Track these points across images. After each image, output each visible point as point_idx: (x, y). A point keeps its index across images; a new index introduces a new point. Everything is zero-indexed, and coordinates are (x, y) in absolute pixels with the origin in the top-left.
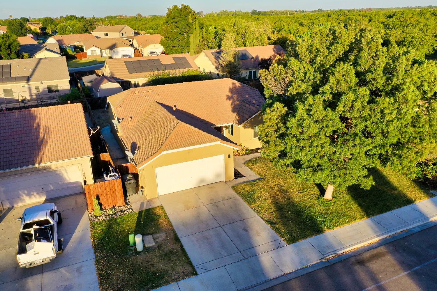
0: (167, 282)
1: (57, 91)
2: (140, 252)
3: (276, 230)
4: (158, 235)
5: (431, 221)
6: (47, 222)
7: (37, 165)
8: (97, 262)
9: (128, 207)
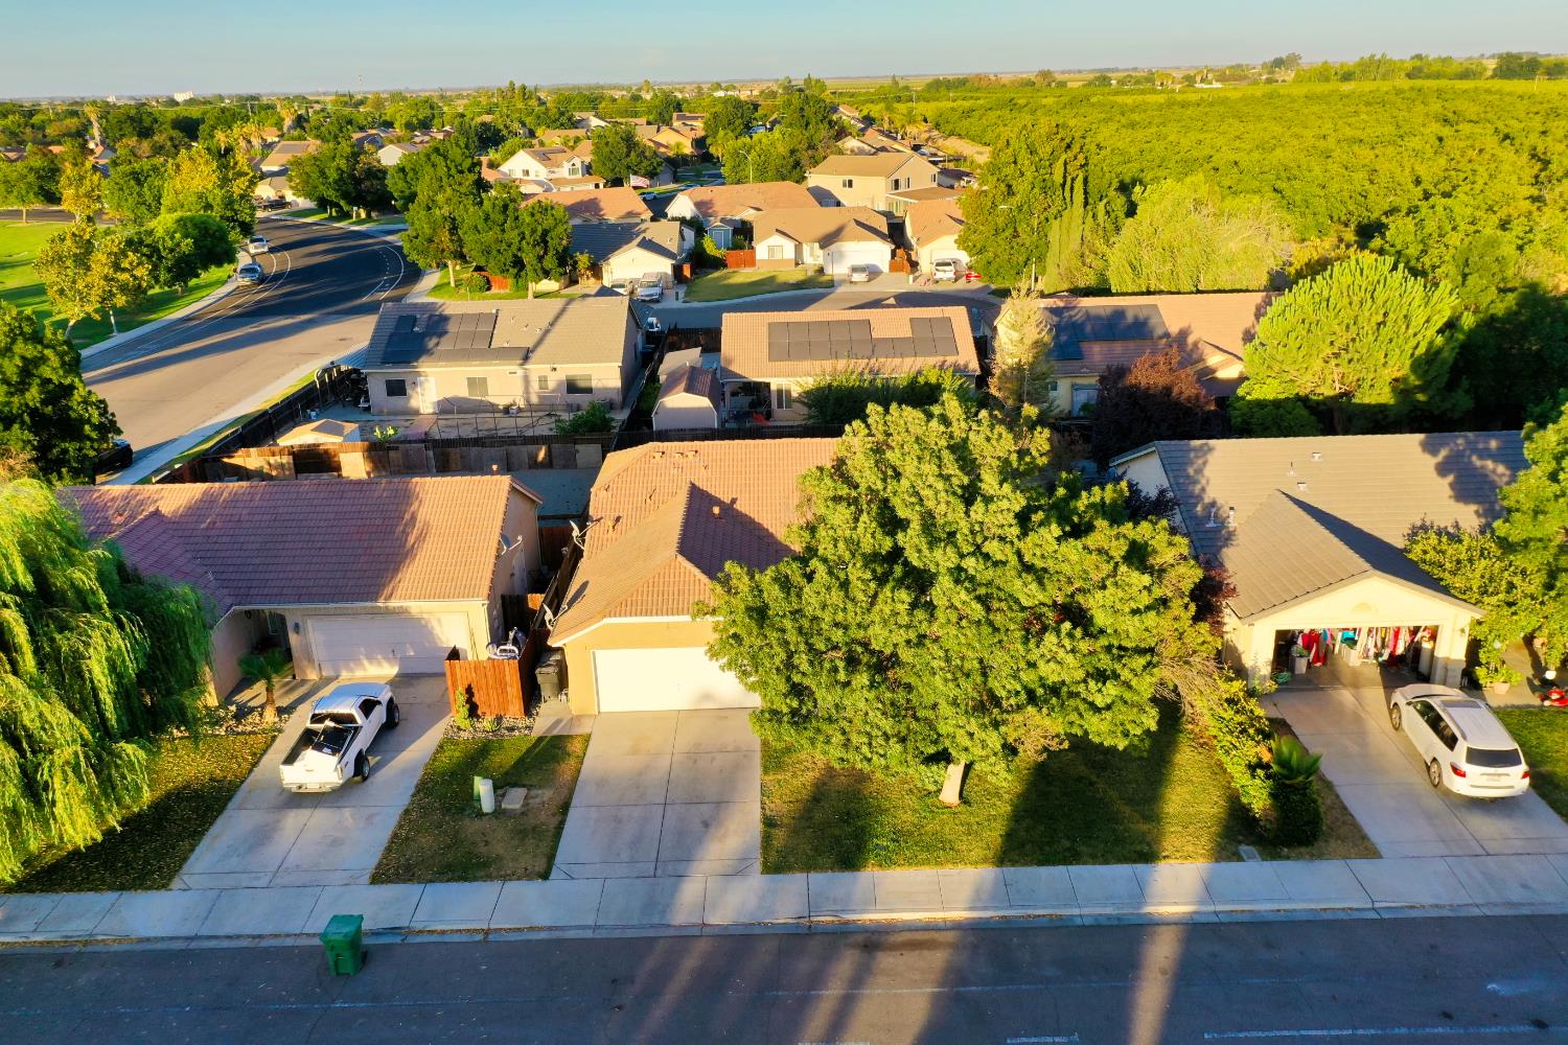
0: (489, 878)
1: (589, 390)
2: (487, 814)
3: (767, 839)
4: (540, 792)
5: (1145, 914)
6: (350, 719)
7: (381, 604)
8: (407, 812)
9: (528, 722)
